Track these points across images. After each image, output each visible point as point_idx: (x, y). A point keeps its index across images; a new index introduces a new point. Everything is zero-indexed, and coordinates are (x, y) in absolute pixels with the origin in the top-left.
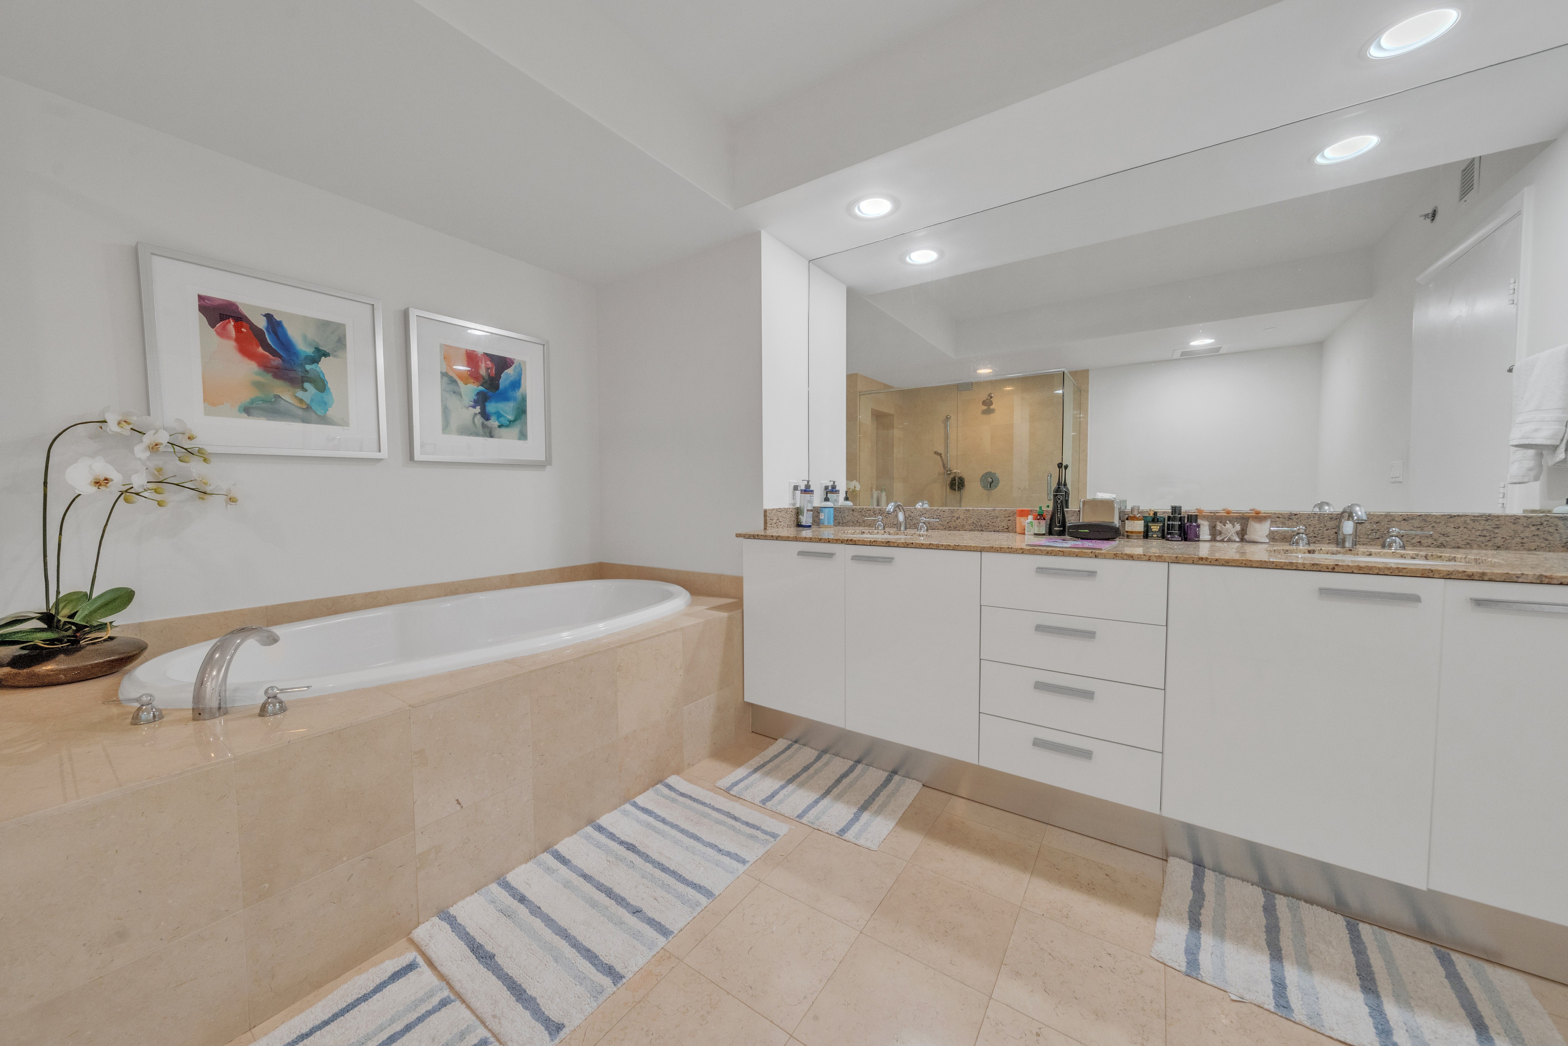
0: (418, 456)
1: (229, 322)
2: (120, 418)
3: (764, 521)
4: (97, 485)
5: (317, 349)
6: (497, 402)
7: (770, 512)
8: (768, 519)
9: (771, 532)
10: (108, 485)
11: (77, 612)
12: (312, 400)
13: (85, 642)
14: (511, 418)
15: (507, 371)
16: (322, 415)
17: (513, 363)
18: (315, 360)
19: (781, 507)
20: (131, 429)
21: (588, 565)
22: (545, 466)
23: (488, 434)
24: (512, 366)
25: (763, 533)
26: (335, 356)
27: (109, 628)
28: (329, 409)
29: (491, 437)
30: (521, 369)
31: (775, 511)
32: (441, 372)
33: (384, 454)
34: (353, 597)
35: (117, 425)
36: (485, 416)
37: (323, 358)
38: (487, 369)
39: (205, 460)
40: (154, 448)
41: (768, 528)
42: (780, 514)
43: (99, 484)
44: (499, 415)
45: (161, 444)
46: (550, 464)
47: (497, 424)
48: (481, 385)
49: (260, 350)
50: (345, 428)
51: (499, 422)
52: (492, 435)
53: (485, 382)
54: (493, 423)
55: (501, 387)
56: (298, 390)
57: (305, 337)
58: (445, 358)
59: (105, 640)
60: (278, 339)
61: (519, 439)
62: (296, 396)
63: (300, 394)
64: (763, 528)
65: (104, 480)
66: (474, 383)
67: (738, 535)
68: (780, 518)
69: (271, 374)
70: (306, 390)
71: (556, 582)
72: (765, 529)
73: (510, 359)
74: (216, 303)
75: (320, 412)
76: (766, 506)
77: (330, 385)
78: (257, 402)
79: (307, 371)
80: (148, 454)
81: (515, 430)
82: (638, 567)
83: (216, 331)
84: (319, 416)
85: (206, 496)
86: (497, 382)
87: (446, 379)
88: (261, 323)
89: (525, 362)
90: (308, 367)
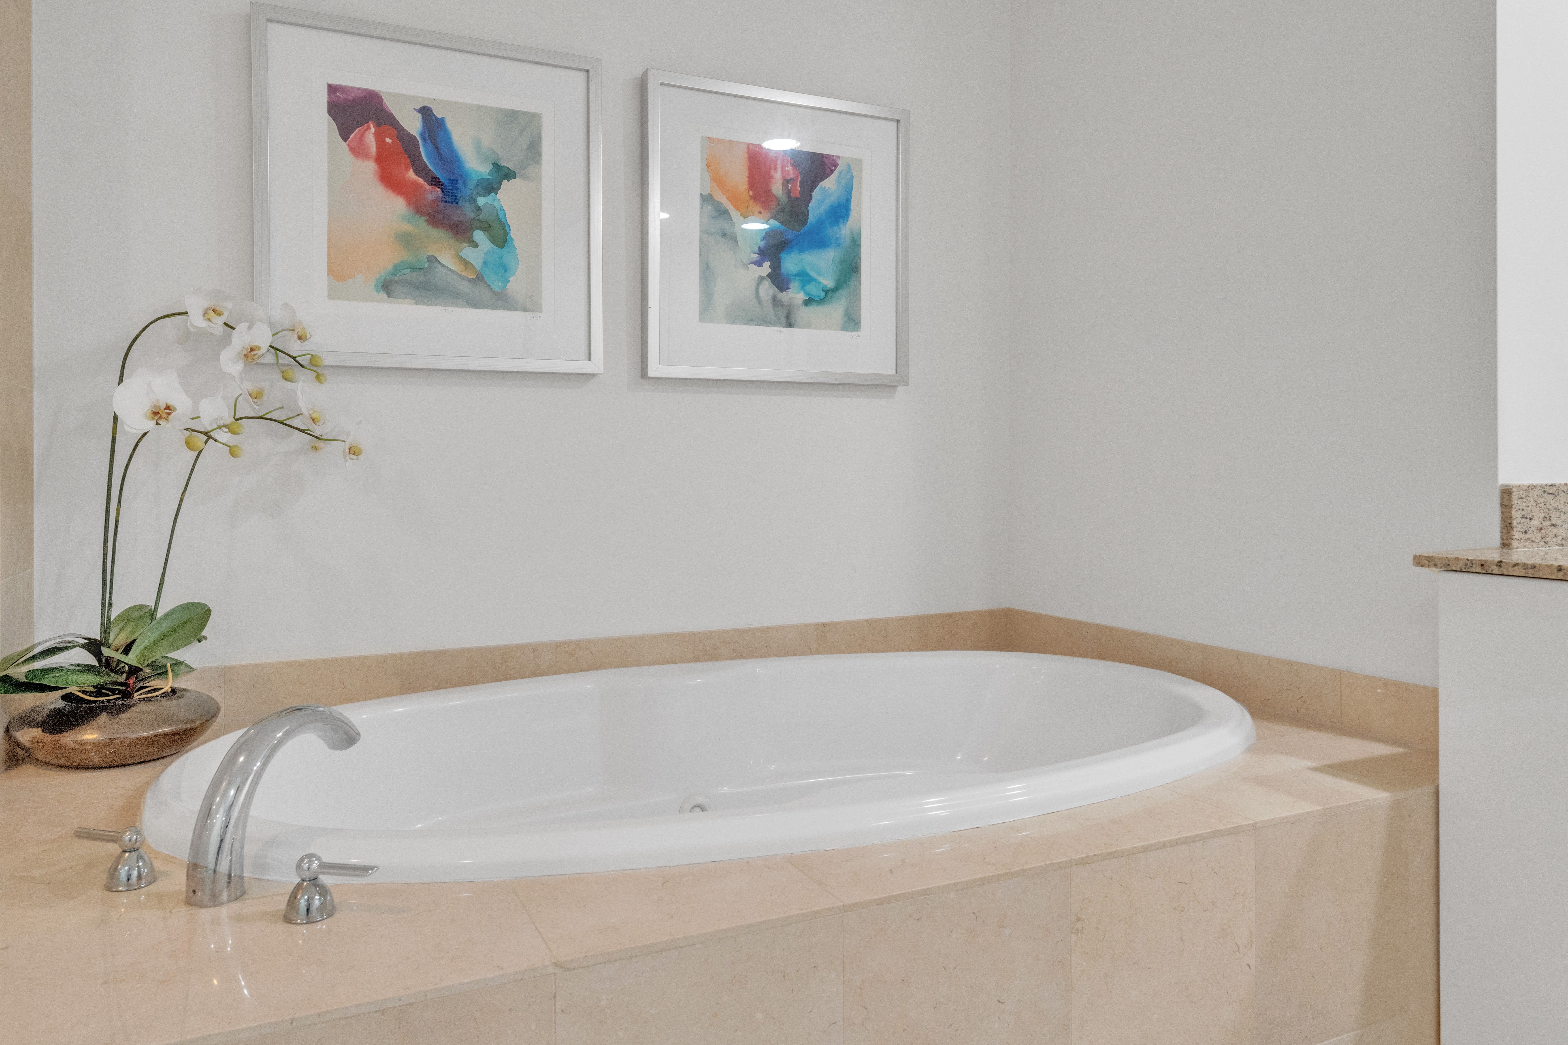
0: (655, 369)
1: (369, 128)
2: (206, 304)
3: (1503, 521)
4: (156, 417)
5: (497, 166)
6: (801, 251)
7: (1522, 493)
8: (1516, 514)
9: (1521, 553)
10: (170, 417)
11: (135, 640)
12: (485, 263)
13: (141, 694)
14: (829, 283)
15: (823, 184)
16: (499, 290)
17: (836, 166)
18: (491, 188)
19: (1557, 481)
20: (225, 324)
21: (980, 613)
22: (894, 387)
23: (783, 320)
24: (832, 171)
25: (1495, 556)
26: (525, 177)
27: (170, 674)
28: (510, 279)
29: (790, 325)
30: (852, 178)
31: (1538, 492)
32: (701, 194)
33: (596, 365)
34: (535, 649)
35: (202, 316)
36: (779, 280)
37: (505, 181)
38: (786, 182)
39: (318, 378)
40: (250, 354)
41: (1515, 543)
42: (1552, 502)
43: (159, 415)
44: (805, 278)
45: (259, 348)
46: (905, 383)
47: (801, 297)
48: (774, 218)
49: (411, 175)
50: (535, 314)
51: (806, 293)
52: (792, 320)
53: (783, 210)
54: (795, 295)
55: (812, 218)
56: (464, 245)
57: (478, 145)
58: (708, 166)
59: (166, 695)
60: (437, 149)
61: (845, 328)
62: (461, 257)
63: (469, 253)
64: (1497, 541)
65: (165, 409)
66: (760, 213)
67: (1420, 561)
68: (1554, 515)
69: (424, 218)
70: (476, 245)
71: (911, 648)
72: (1506, 545)
73: (830, 157)
74: (351, 96)
75: (496, 286)
76: (1507, 476)
77: (514, 234)
78: (402, 272)
79: (479, 209)
80: (240, 366)
81: (836, 310)
82: (1099, 626)
83: (349, 145)
84: (494, 292)
85: (320, 444)
86: (803, 209)
87: (709, 208)
88: (413, 125)
89: (859, 162)
90: (481, 201)
